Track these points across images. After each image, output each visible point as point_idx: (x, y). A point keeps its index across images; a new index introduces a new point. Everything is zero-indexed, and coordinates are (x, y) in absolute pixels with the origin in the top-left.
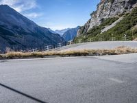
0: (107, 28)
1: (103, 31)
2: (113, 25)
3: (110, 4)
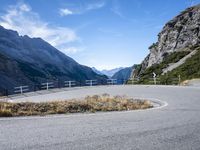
0: (172, 67)
1: (165, 71)
2: (182, 62)
3: (176, 32)
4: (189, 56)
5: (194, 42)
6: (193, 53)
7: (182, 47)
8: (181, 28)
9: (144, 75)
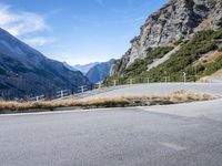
2: (166, 57)
5: (178, 37)
6: (177, 48)
8: (165, 21)
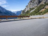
1: (31, 12)
3: (32, 3)
4: (35, 9)
5: (36, 6)
7: (33, 7)
8: (33, 2)
9: (26, 13)
